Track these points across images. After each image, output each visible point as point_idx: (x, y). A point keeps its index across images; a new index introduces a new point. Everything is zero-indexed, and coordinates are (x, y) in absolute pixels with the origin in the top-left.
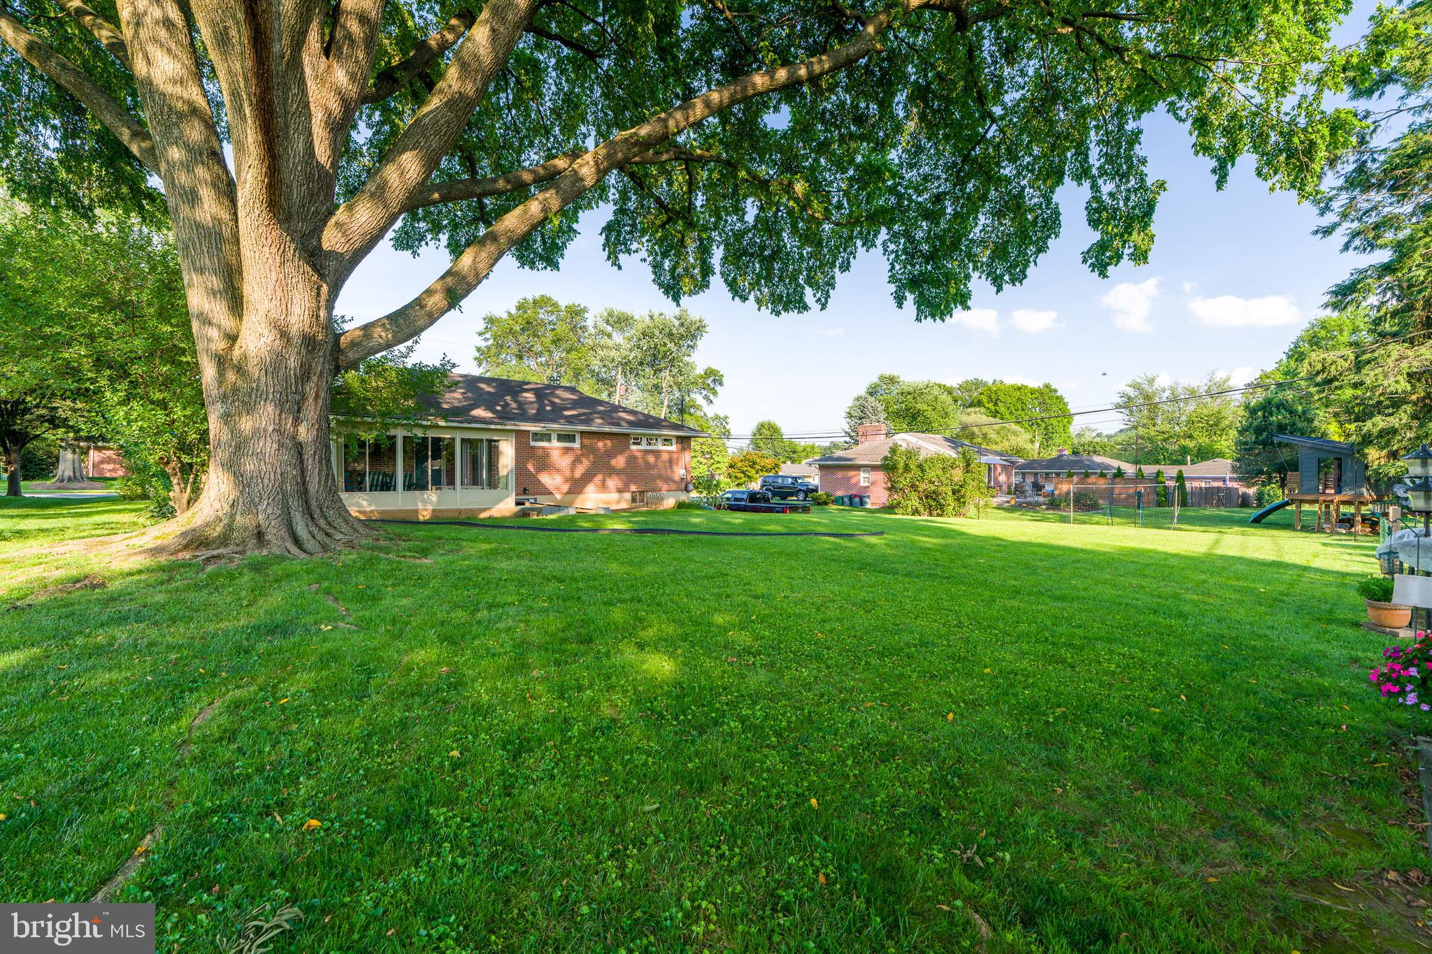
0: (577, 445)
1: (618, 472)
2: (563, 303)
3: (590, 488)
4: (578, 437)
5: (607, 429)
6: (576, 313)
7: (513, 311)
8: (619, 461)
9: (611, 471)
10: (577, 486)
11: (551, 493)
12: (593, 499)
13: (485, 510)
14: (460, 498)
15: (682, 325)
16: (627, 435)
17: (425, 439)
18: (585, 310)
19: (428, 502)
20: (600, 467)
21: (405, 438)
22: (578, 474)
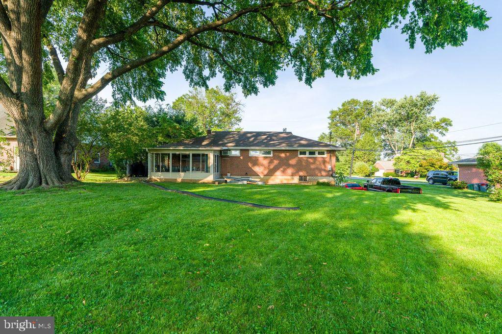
0: (271, 155)
1: (293, 166)
2: (362, 101)
3: (278, 173)
4: (272, 152)
5: (288, 148)
6: (368, 104)
7: (341, 107)
8: (293, 162)
9: (289, 166)
10: (271, 172)
11: (259, 175)
12: (279, 178)
13: (200, 180)
14: (192, 175)
15: (422, 99)
16: (297, 150)
17: (180, 154)
18: (372, 102)
19: (180, 177)
20: (283, 164)
21: (172, 154)
22: (272, 167)
